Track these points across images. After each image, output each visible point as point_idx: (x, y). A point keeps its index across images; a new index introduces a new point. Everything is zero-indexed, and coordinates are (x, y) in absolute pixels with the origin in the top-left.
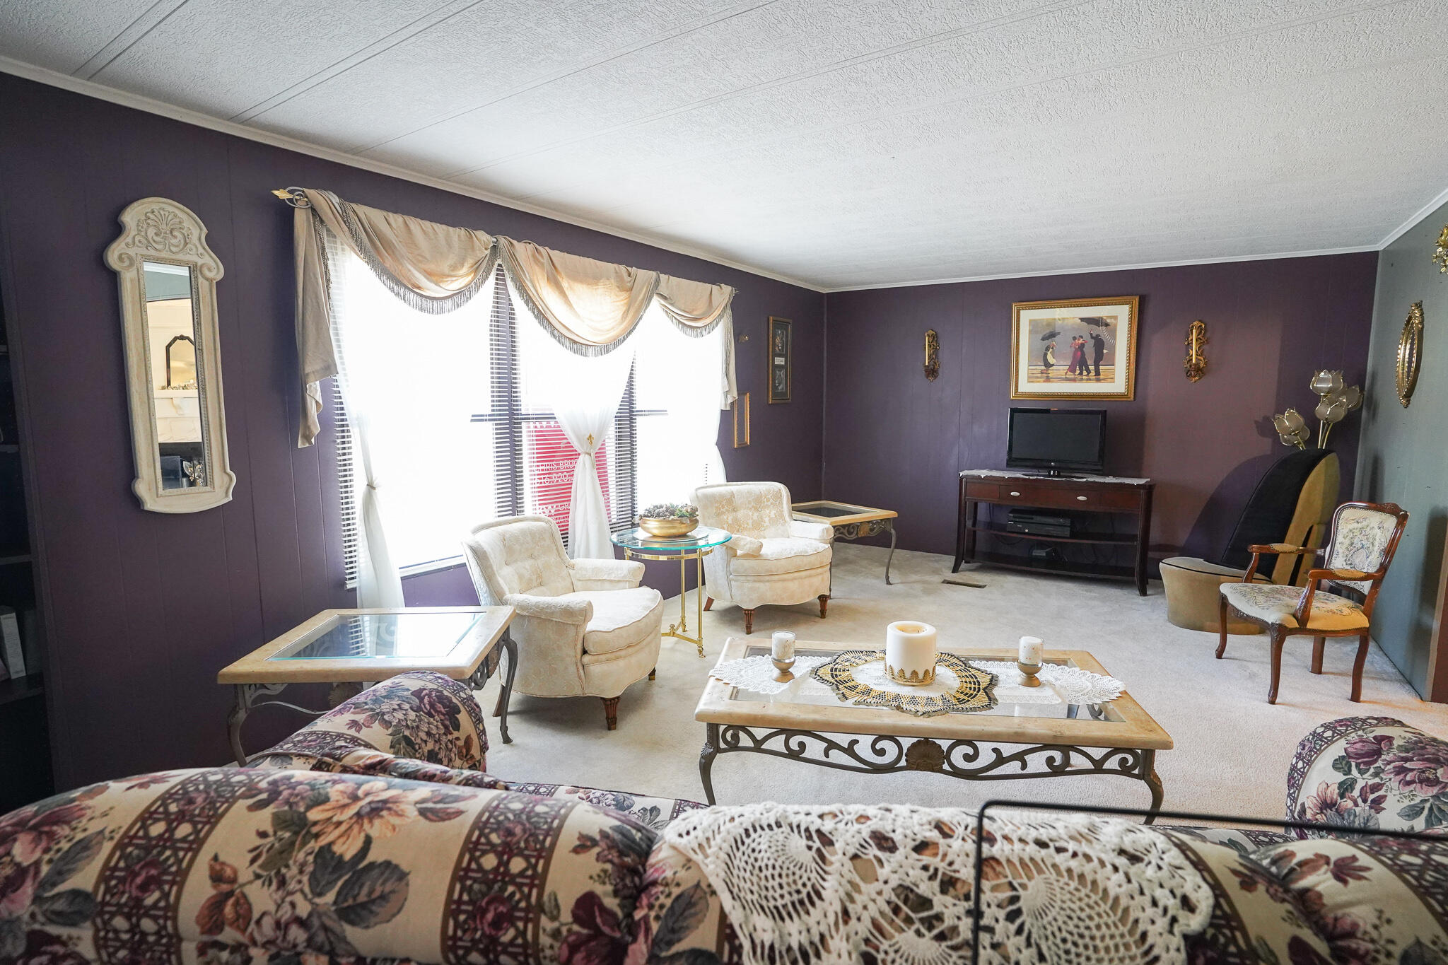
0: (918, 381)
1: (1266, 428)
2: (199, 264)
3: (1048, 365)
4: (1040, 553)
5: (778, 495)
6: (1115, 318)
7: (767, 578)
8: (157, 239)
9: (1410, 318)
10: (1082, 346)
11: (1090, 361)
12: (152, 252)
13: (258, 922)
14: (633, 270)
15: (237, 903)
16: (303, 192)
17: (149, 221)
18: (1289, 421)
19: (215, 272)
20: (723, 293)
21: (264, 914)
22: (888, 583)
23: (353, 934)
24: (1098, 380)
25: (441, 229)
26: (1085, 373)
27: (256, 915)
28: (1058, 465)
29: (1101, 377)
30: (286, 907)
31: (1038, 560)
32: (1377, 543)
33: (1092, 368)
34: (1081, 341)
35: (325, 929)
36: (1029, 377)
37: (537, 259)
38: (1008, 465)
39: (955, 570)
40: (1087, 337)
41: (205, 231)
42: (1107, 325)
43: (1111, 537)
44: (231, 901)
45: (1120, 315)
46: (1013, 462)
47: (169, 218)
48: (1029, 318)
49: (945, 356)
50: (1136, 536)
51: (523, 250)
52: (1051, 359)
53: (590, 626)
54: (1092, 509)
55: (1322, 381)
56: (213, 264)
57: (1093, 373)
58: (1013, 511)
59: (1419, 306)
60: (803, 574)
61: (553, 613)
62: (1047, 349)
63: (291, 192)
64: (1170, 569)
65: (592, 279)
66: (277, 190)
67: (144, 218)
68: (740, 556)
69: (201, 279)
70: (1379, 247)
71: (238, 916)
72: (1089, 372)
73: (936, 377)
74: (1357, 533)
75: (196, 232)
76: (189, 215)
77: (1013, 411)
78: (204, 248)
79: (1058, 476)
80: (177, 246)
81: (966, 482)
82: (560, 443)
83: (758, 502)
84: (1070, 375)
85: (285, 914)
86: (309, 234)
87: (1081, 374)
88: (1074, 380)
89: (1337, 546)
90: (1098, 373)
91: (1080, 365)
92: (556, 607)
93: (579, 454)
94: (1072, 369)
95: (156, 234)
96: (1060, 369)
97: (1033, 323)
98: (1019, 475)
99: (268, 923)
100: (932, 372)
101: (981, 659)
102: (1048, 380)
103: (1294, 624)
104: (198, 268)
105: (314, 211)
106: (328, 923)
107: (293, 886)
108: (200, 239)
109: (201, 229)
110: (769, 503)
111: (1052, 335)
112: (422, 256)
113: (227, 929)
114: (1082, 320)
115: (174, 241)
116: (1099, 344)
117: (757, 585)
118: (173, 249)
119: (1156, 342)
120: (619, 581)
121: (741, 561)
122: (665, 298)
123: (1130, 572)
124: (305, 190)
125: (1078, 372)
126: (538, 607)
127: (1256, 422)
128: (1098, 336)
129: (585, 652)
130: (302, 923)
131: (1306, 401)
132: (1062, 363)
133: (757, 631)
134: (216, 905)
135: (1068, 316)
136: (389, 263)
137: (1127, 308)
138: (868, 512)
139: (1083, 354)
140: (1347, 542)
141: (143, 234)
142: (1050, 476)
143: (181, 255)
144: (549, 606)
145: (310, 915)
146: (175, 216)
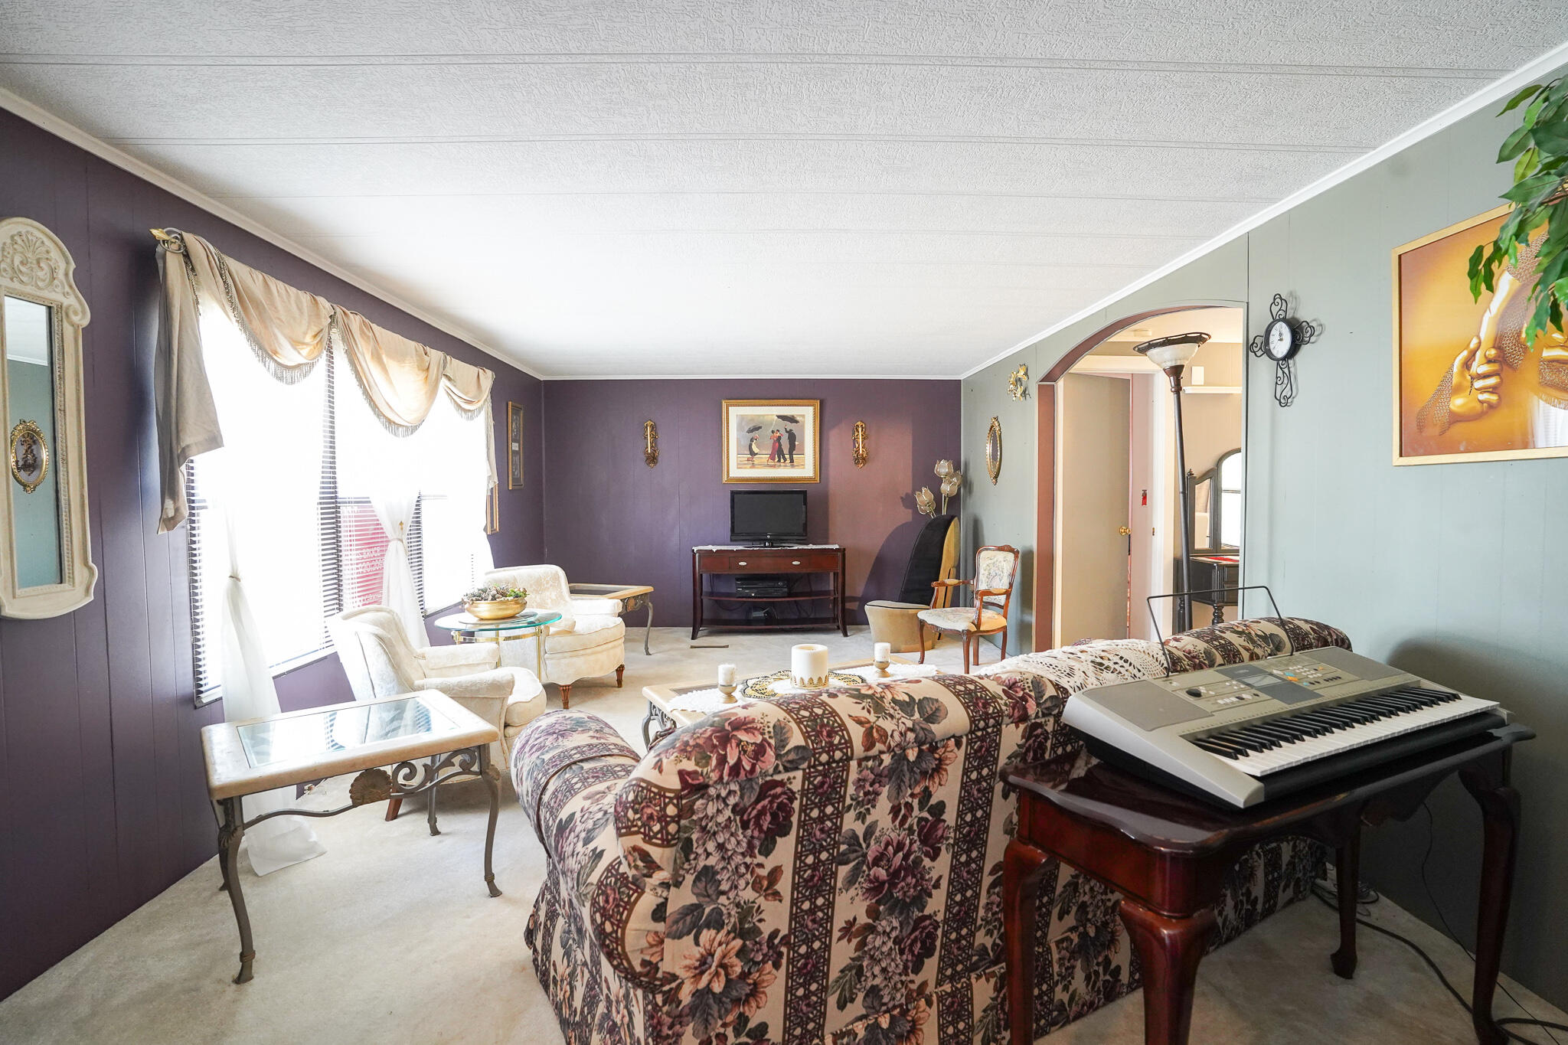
0: (640, 466)
1: (910, 502)
2: (65, 305)
3: (753, 454)
4: (760, 614)
5: (556, 578)
6: (803, 416)
7: (582, 652)
8: (23, 269)
9: (992, 427)
10: (779, 438)
11: (786, 451)
12: (16, 285)
13: (892, 736)
14: (428, 349)
15: (877, 731)
16: (180, 234)
17: (15, 246)
18: (924, 497)
19: (79, 317)
20: (487, 378)
21: (893, 731)
22: (648, 654)
23: (934, 727)
24: (793, 466)
25: (293, 290)
26: (782, 460)
27: (889, 734)
28: (773, 537)
29: (795, 464)
30: (901, 725)
31: (758, 621)
32: (1005, 571)
33: (787, 456)
34: (778, 434)
35: (922, 728)
36: (738, 464)
37: (365, 334)
38: (731, 540)
39: (693, 638)
40: (783, 431)
41: (73, 266)
42: (797, 422)
43: (810, 594)
44: (874, 730)
45: (806, 414)
46: (735, 535)
47: (37, 244)
48: (737, 415)
49: (663, 446)
50: (829, 591)
51: (356, 321)
52: (755, 449)
53: (511, 700)
54: (804, 571)
55: (944, 467)
56: (77, 306)
57: (788, 461)
58: (737, 580)
59: (996, 419)
60: (610, 645)
61: (478, 690)
62: (752, 440)
63: (169, 233)
64: (874, 611)
65: (400, 356)
66: (156, 228)
67: (9, 241)
68: (552, 635)
69: (65, 324)
70: (961, 377)
71: (881, 736)
72: (785, 460)
73: (655, 463)
74: (991, 566)
75: (62, 265)
76: (56, 243)
77: (733, 493)
78: (71, 287)
79: (772, 546)
80: (44, 281)
81: (699, 556)
82: (367, 530)
83: (539, 585)
84: (771, 463)
85: (902, 728)
86: (183, 283)
87: (779, 461)
88: (774, 466)
89: (981, 576)
90: (792, 461)
91: (778, 454)
92: (481, 684)
93: (388, 541)
94: (772, 458)
95: (22, 263)
96: (764, 458)
97: (742, 418)
98: (741, 548)
99: (896, 735)
100: (652, 459)
101: (840, 669)
102: (753, 466)
103: (974, 629)
104: (64, 309)
105: (187, 256)
106: (923, 726)
107: (898, 716)
108: (66, 275)
109: (68, 263)
110: (549, 585)
111: (757, 428)
112: (279, 319)
113: (877, 744)
114: (779, 417)
115: (40, 274)
116: (792, 437)
117: (574, 660)
118: (40, 284)
119: (834, 437)
120: (478, 664)
121: (557, 638)
122: (449, 379)
123: (835, 619)
124: (184, 233)
125: (777, 460)
126: (461, 687)
127: (902, 498)
128: (791, 430)
129: (506, 725)
130: (911, 730)
131: (935, 483)
132: (764, 452)
133: (573, 706)
134: (868, 734)
135: (769, 413)
136: (256, 324)
137: (811, 409)
138: (622, 589)
139: (780, 445)
140: (987, 573)
141: (9, 260)
142: (765, 547)
143: (46, 291)
144: (474, 684)
145: (913, 725)
146: (43, 242)
